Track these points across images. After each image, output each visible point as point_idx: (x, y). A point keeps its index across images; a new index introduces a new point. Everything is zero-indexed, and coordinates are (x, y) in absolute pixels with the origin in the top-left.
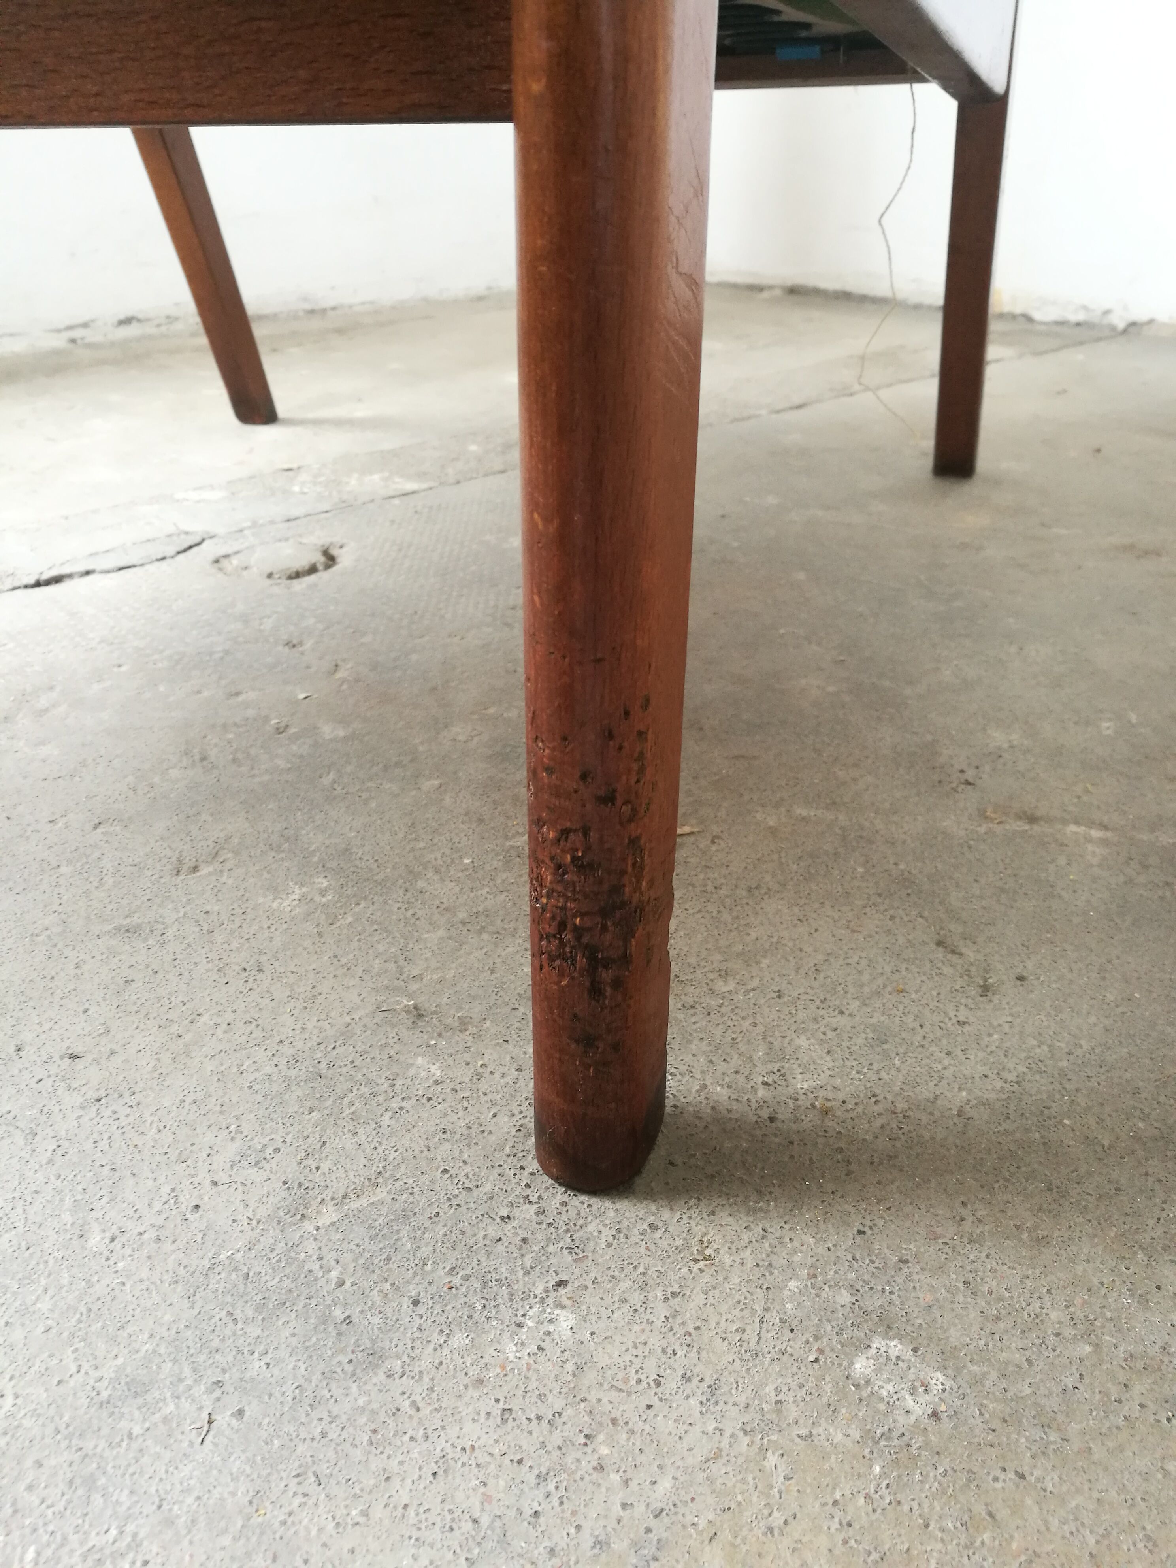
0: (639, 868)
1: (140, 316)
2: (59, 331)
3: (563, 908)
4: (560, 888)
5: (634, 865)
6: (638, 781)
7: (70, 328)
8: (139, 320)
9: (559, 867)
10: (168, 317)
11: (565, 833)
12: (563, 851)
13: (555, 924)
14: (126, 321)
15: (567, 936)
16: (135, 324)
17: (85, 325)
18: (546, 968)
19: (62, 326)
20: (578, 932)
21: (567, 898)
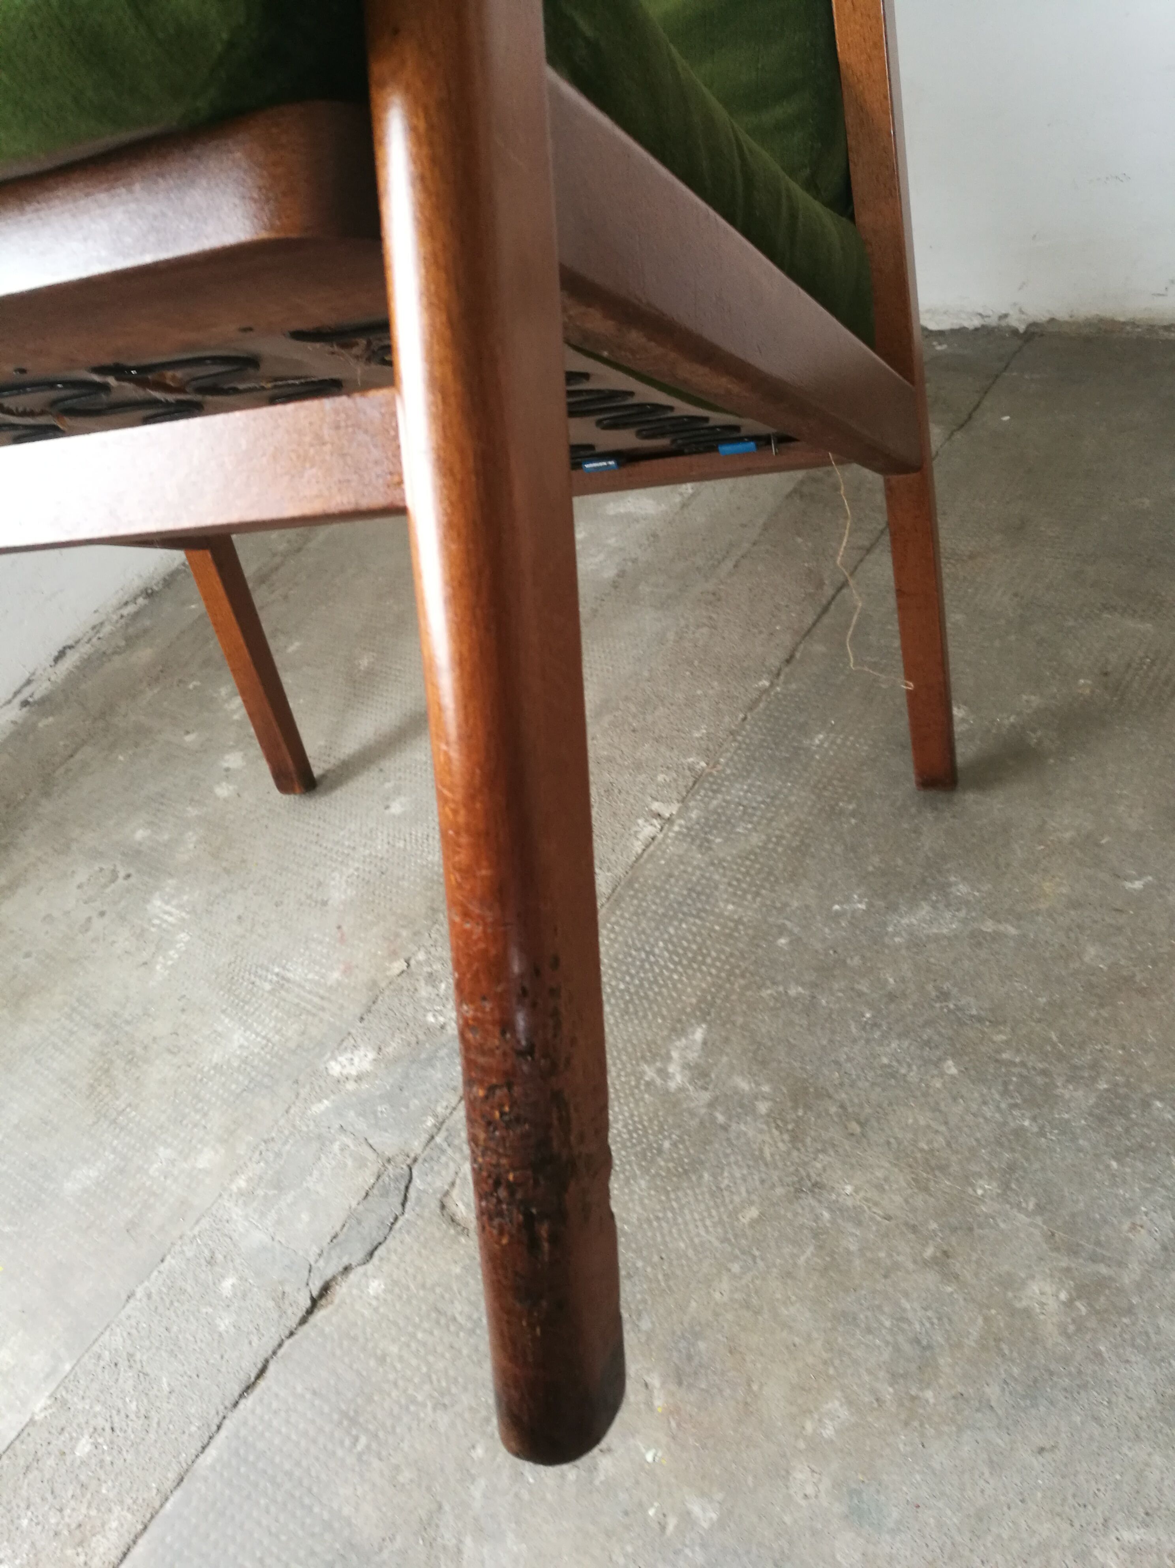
0: (565, 1123)
1: (70, 642)
2: (9, 702)
3: (497, 1165)
4: (492, 1144)
5: (560, 1119)
6: (555, 1036)
7: (16, 694)
8: (71, 647)
9: (489, 1123)
10: (94, 628)
11: (491, 1089)
12: (492, 1108)
13: (490, 1181)
14: (61, 655)
15: (502, 1193)
16: (69, 652)
17: (29, 682)
18: (488, 1228)
19: (10, 696)
20: (512, 1188)
21: (499, 1155)
